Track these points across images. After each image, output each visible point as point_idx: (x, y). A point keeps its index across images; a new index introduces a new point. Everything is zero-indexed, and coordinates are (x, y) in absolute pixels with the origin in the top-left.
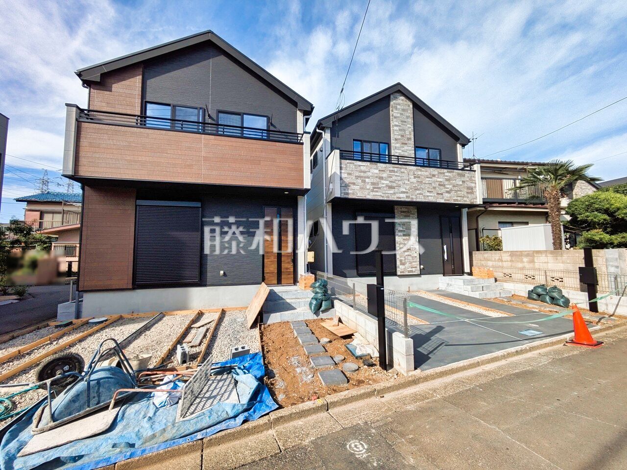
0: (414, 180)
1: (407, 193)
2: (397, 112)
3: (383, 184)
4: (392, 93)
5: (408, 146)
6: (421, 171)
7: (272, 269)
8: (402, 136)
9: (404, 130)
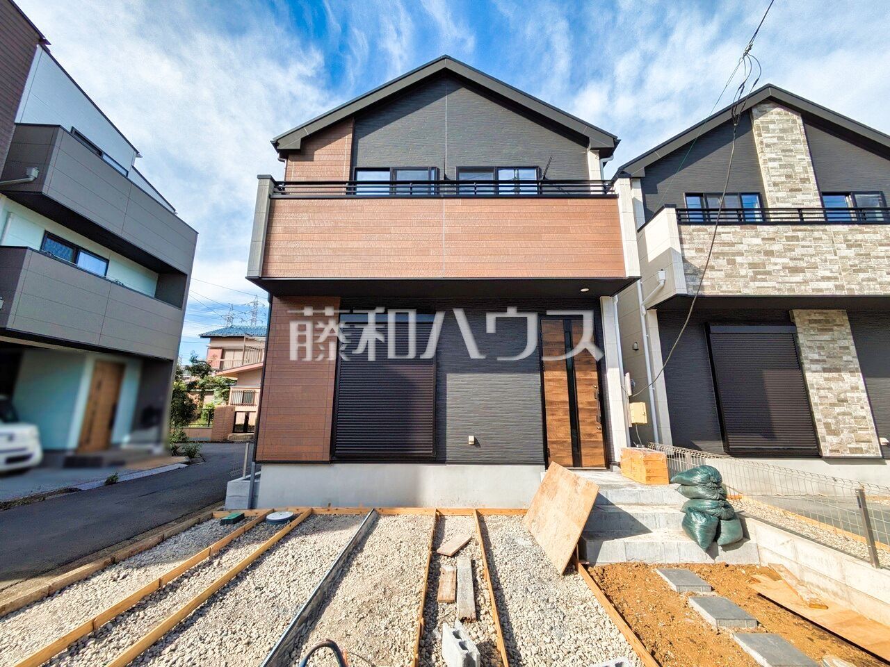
0: (851, 253)
1: (836, 278)
2: (770, 135)
3: (776, 264)
4: (755, 106)
5: (803, 194)
6: (862, 232)
7: (560, 435)
8: (789, 176)
9: (792, 166)
